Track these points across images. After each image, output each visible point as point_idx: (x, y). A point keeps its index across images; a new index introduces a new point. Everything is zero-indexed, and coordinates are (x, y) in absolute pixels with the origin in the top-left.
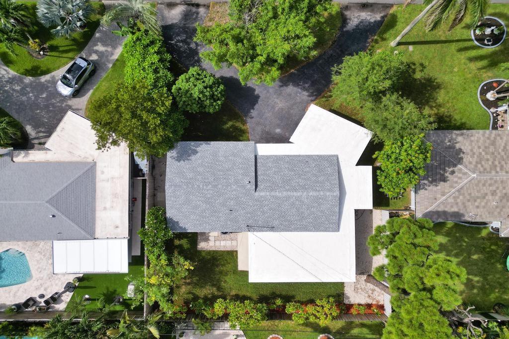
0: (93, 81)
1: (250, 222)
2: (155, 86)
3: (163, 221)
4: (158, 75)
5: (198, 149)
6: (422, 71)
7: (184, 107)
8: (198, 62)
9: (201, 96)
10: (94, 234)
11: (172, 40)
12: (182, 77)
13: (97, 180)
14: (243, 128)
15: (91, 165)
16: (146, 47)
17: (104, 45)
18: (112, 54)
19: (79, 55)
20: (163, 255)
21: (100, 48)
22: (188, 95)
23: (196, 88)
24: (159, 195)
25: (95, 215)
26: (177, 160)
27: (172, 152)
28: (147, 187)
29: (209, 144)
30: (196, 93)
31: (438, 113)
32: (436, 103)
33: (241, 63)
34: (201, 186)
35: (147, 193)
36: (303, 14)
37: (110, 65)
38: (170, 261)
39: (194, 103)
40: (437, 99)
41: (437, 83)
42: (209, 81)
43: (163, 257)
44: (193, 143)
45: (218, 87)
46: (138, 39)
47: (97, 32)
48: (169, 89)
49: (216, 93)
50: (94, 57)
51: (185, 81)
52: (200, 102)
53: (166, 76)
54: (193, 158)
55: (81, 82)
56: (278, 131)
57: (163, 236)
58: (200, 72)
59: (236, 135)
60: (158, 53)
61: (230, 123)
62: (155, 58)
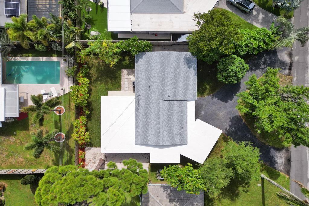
0: (238, 12)
1: (141, 97)
2: (236, 45)
3: (143, 50)
4: (244, 47)
5: (192, 69)
6: (244, 191)
7: (221, 61)
8: (251, 70)
9: (230, 70)
10: (134, 13)
11: (266, 55)
12: (243, 60)
13: (171, 14)
14: (205, 94)
15: (182, 11)
16: (264, 41)
17: (263, 18)
18: (257, 23)
19: (256, 5)
20: (120, 50)
21: (261, 16)
22: (230, 63)
23: (235, 68)
24: (160, 48)
25: (147, 13)
26: (184, 57)
27: (190, 55)
28: (165, 41)
29: (195, 75)
30: (231, 68)
31: (215, 199)
32: (221, 198)
33: (252, 93)
34: (166, 71)
35: (161, 41)
36: (287, 126)
37: (249, 22)
38: (116, 54)
39: (224, 67)
40: (224, 199)
41: (235, 199)
42: (240, 75)
43: (119, 50)
44: (196, 66)
45: (235, 80)
46: (269, 36)
47: (272, 15)
48: (233, 53)
49: (231, 79)
50: (254, 13)
51: (240, 62)
52: (225, 70)
53: (243, 51)
54: (186, 66)
55: (238, 5)
56: (203, 113)
57: (133, 50)
58: (246, 70)
59: (201, 90)
60: (259, 47)
61: (208, 87)
62: (256, 45)
